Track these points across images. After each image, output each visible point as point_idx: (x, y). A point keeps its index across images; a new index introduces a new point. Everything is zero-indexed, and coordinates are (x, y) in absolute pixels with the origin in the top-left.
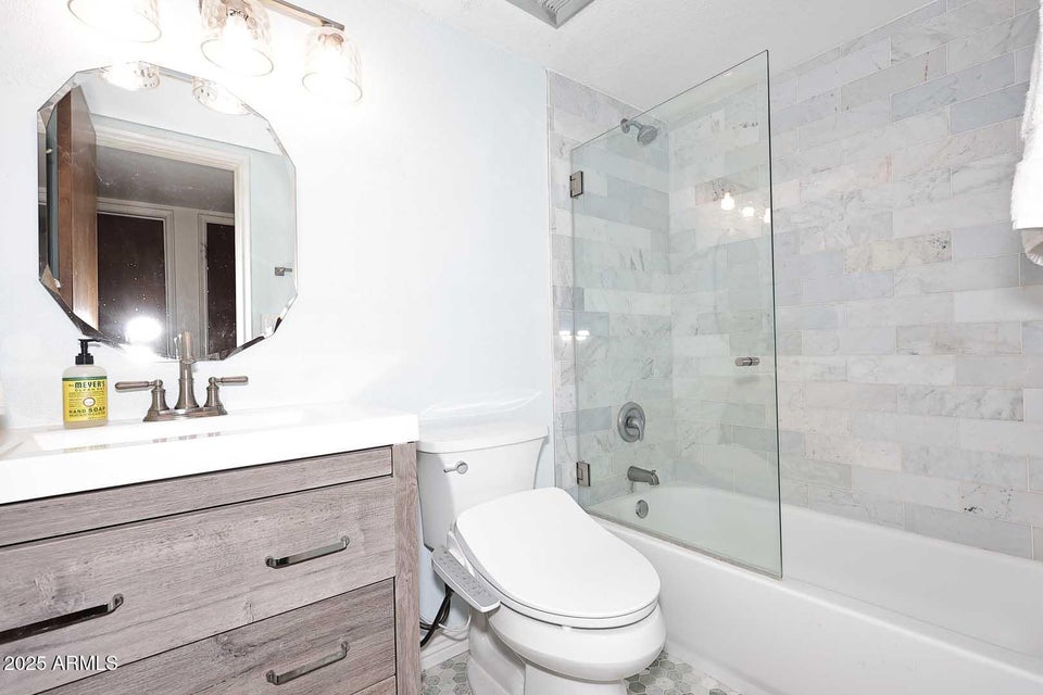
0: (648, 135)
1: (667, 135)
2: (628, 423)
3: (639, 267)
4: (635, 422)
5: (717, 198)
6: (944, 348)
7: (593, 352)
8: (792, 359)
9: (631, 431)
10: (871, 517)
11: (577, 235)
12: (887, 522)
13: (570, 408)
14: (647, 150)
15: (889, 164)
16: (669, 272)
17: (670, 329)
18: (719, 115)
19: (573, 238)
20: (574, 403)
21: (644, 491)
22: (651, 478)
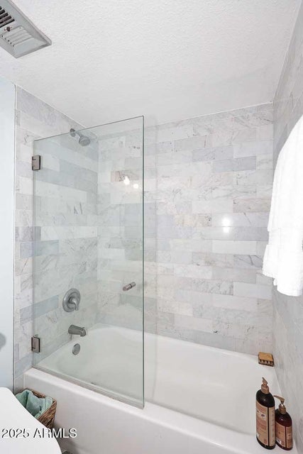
0: (85, 141)
1: (97, 142)
2: (69, 301)
3: (79, 211)
4: (74, 301)
5: (121, 180)
6: (209, 263)
7: (47, 266)
8: (151, 263)
9: (71, 306)
10: (181, 337)
11: (37, 194)
12: (187, 340)
13: (28, 304)
14: (86, 148)
15: (191, 180)
16: (97, 215)
17: (96, 244)
18: (123, 139)
19: (34, 196)
20: (31, 301)
21: (78, 339)
22: (81, 332)
